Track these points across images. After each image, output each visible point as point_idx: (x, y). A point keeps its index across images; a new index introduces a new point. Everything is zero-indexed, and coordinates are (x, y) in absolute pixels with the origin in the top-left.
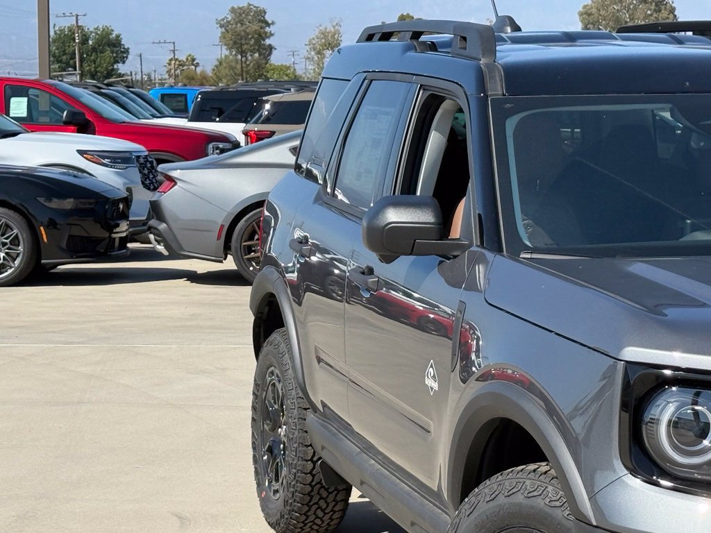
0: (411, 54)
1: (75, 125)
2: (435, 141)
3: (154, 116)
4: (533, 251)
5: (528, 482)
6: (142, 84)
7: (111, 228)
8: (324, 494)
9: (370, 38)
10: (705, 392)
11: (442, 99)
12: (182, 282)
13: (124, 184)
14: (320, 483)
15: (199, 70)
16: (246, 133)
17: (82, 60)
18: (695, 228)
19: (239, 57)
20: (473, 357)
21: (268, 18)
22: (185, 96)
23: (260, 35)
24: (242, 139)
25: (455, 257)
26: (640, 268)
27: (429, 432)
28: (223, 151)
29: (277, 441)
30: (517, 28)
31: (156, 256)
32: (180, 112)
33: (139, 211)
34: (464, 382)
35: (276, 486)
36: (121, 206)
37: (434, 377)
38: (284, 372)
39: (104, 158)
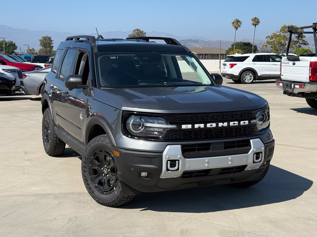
0: (77, 43)
1: (1, 63)
2: (82, 63)
3: (23, 62)
4: (104, 87)
5: (102, 138)
6: (21, 55)
7: (11, 87)
8: (59, 145)
9: (68, 40)
10: (143, 117)
11: (84, 53)
12: (29, 100)
13: (14, 77)
14: (58, 143)
15: (35, 52)
16: (45, 66)
17: (5, 49)
18: (141, 82)
19: (45, 49)
20: (90, 110)
21: (52, 39)
22: (30, 57)
23: (50, 43)
24: (44, 67)
25: (86, 89)
26: (127, 90)
27: (81, 129)
28: (38, 69)
29: (48, 134)
30: (102, 38)
31: (22, 94)
32: (29, 61)
33: (18, 83)
34: (88, 117)
35: (48, 144)
36: (13, 82)
37: (82, 116)
38: (49, 118)
39: (9, 71)
